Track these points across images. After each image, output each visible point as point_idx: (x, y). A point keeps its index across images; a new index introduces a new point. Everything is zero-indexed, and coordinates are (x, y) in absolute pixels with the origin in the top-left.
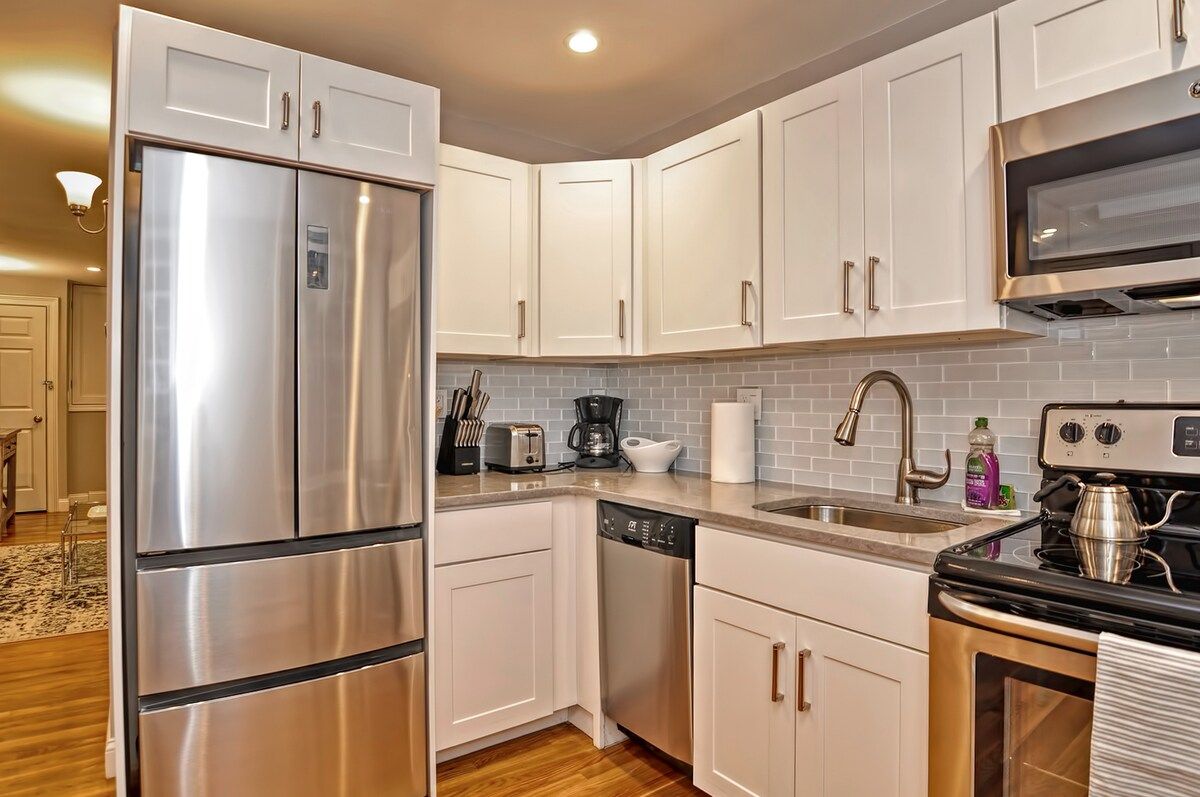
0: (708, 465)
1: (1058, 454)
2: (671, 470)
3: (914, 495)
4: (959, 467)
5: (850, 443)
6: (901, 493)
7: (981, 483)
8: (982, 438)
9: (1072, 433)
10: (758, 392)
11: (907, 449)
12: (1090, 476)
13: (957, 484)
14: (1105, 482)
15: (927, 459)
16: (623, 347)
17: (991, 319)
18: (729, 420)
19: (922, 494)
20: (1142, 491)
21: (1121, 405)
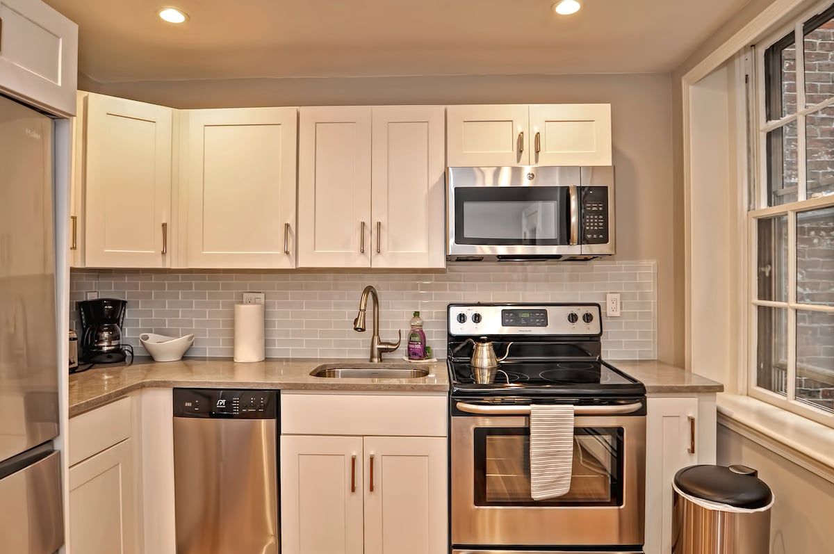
0: (233, 350)
1: (457, 329)
2: (184, 358)
3: (380, 356)
4: (405, 339)
5: (363, 330)
6: (372, 356)
7: (418, 346)
8: (418, 322)
9: (462, 318)
10: (262, 296)
11: (376, 332)
12: (478, 339)
13: (403, 347)
14: (484, 341)
15: (389, 334)
16: (164, 261)
17: (441, 263)
18: (248, 315)
19: (386, 356)
20: (498, 343)
21: (480, 304)
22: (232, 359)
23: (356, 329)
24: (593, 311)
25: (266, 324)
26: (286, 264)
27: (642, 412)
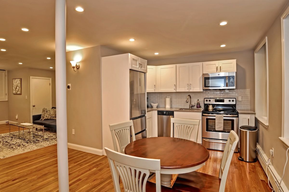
1: (206, 103)
2: (157, 107)
3: (191, 107)
4: (196, 104)
5: (188, 102)
6: (190, 107)
7: (199, 106)
8: (198, 101)
9: (207, 101)
10: (170, 97)
11: (191, 103)
12: (209, 104)
13: (196, 106)
14: (211, 105)
15: (193, 104)
16: (155, 91)
17: (202, 91)
18: (168, 100)
19: (192, 107)
20: (213, 105)
21: (210, 98)
22: (165, 108)
23: (187, 102)
24: (234, 100)
25: (171, 102)
26: (175, 91)
27: (238, 117)
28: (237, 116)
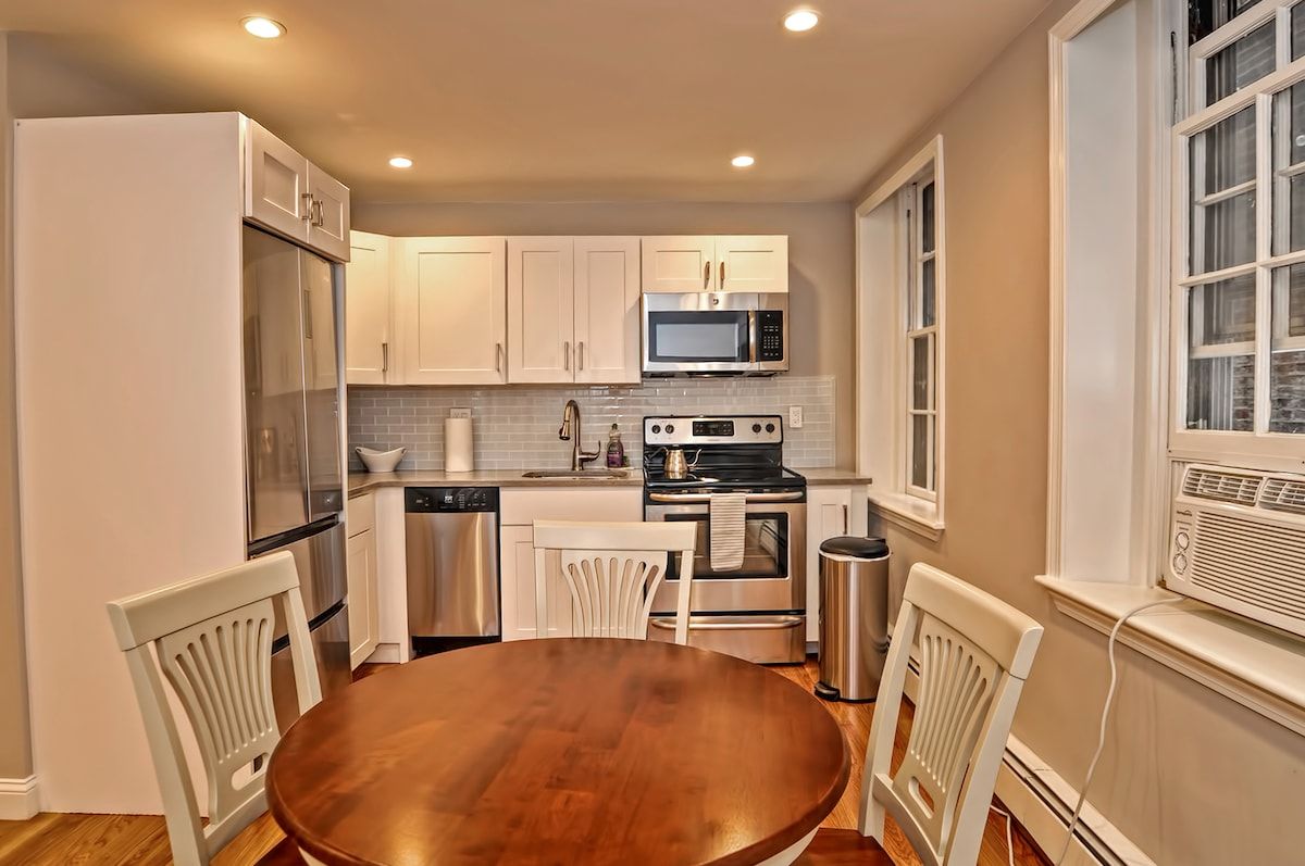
1: (652, 439)
2: (395, 470)
3: (581, 465)
4: (604, 450)
6: (574, 466)
7: (617, 456)
8: (616, 433)
9: (656, 429)
10: (468, 411)
11: (578, 443)
12: (671, 447)
13: (602, 459)
14: (676, 448)
15: (589, 446)
16: (385, 379)
18: (458, 428)
19: (586, 465)
20: (688, 451)
21: (672, 417)
22: (444, 470)
23: (561, 438)
24: (776, 422)
25: (475, 438)
26: (497, 380)
27: (803, 500)
28: (800, 494)
